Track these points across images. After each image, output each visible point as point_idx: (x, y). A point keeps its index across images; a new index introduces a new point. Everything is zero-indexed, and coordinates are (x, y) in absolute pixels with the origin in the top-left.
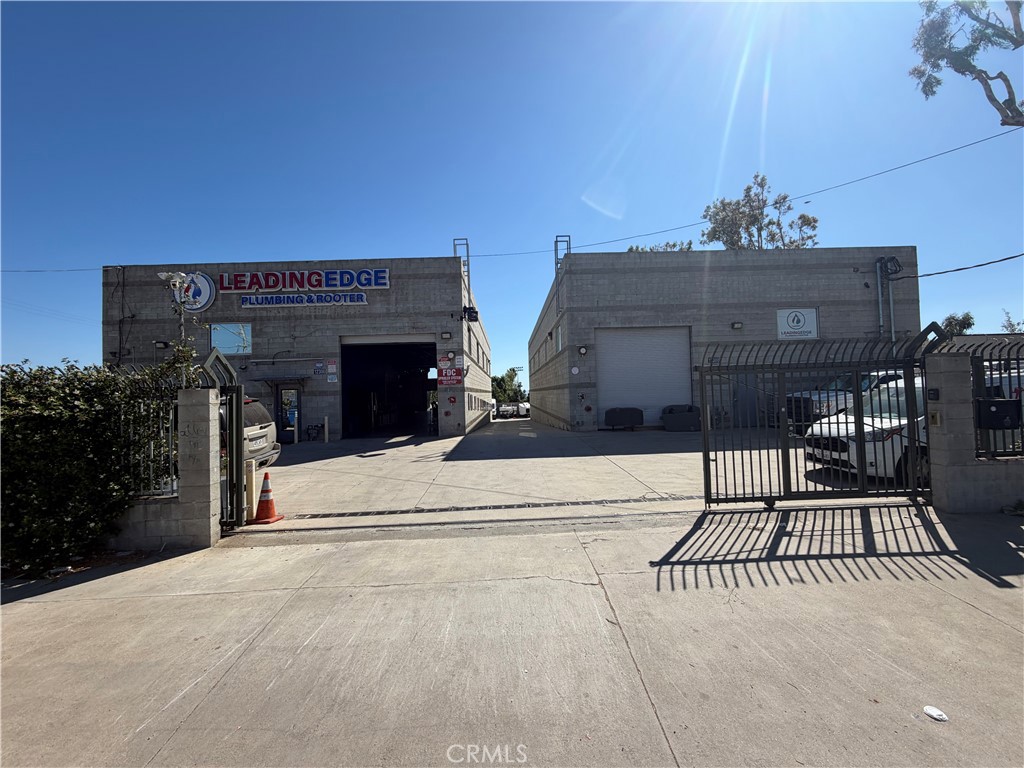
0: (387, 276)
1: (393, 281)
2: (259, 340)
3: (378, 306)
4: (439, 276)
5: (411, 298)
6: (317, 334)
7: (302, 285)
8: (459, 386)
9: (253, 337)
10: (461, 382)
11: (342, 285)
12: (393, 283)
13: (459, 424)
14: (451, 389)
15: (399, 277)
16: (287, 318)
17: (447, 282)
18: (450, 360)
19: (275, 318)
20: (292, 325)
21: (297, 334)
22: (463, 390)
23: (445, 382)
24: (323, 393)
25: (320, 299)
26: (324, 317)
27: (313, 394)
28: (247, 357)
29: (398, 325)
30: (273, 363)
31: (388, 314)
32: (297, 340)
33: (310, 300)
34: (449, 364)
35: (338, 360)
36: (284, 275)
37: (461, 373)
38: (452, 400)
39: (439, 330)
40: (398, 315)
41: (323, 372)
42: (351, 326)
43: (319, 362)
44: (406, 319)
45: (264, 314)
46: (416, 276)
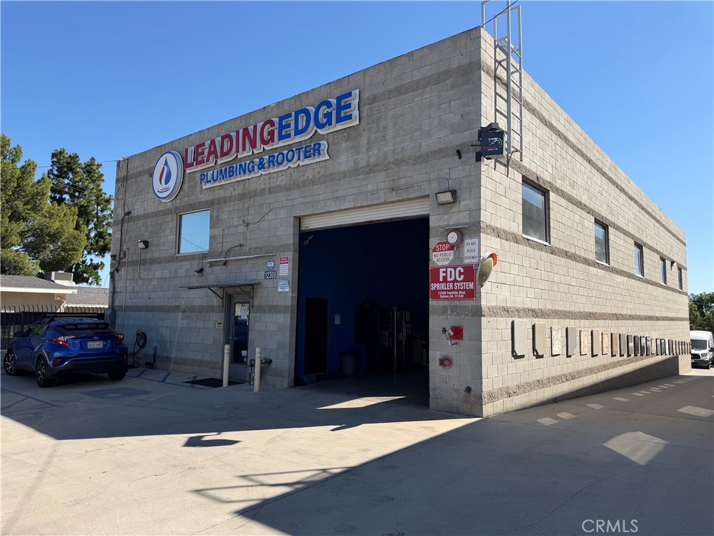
0: (355, 102)
1: (365, 109)
2: (216, 231)
3: (343, 158)
4: (436, 79)
5: (390, 134)
6: (271, 216)
7: (253, 145)
8: (469, 303)
9: (210, 228)
10: (472, 294)
11: (298, 132)
12: (364, 115)
13: (469, 390)
14: (454, 308)
15: (374, 99)
16: (241, 197)
17: (452, 87)
18: (452, 247)
19: (231, 199)
20: (246, 206)
21: (250, 219)
22: (478, 312)
23: (443, 295)
24: (273, 309)
25: (272, 162)
26: (278, 189)
27: (262, 310)
28: (203, 256)
29: (370, 187)
30: (225, 264)
31: (355, 172)
32: (250, 226)
33: (261, 166)
34: (450, 255)
35: (291, 255)
36: (238, 133)
37: (475, 274)
38: (458, 333)
39: (435, 187)
40: (371, 169)
41: (272, 274)
42: (308, 199)
43: (271, 258)
44: (381, 176)
45: (221, 194)
46: (399, 91)
